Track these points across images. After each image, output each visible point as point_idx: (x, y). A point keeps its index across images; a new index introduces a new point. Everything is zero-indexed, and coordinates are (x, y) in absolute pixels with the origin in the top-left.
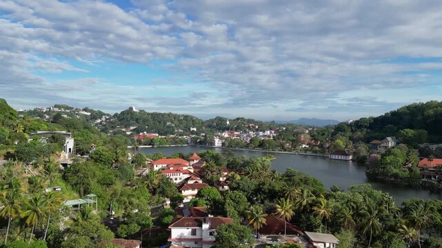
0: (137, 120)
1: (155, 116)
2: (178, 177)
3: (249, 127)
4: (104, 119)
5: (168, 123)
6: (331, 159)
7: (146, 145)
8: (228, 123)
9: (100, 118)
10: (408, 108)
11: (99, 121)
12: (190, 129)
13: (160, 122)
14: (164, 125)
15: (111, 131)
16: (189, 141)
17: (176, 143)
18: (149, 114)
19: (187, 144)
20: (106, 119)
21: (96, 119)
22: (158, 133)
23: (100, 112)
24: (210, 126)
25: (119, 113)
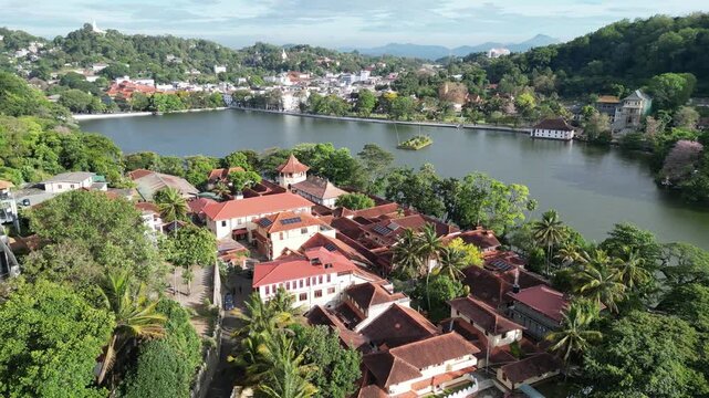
0: (105, 51)
1: (140, 43)
2: (324, 287)
3: (324, 64)
4: (33, 47)
5: (170, 58)
6: (534, 138)
7: (138, 110)
8: (284, 56)
9: (27, 47)
10: (617, 27)
11: (24, 53)
12: (213, 69)
13: (152, 56)
14: (162, 61)
15: (54, 75)
16: (228, 99)
17: (202, 103)
18: (127, 39)
19: (225, 105)
20: (40, 49)
21: (17, 49)
22: (154, 78)
23: (24, 35)
24: (248, 62)
25: (65, 35)
